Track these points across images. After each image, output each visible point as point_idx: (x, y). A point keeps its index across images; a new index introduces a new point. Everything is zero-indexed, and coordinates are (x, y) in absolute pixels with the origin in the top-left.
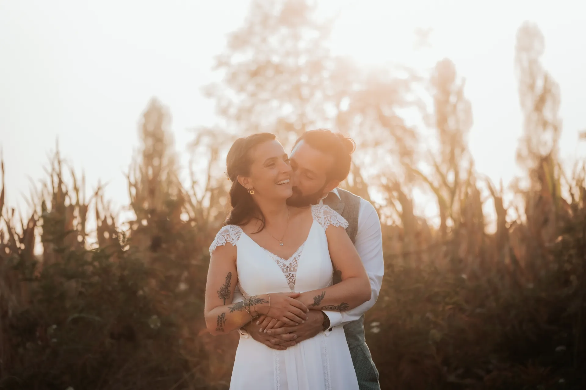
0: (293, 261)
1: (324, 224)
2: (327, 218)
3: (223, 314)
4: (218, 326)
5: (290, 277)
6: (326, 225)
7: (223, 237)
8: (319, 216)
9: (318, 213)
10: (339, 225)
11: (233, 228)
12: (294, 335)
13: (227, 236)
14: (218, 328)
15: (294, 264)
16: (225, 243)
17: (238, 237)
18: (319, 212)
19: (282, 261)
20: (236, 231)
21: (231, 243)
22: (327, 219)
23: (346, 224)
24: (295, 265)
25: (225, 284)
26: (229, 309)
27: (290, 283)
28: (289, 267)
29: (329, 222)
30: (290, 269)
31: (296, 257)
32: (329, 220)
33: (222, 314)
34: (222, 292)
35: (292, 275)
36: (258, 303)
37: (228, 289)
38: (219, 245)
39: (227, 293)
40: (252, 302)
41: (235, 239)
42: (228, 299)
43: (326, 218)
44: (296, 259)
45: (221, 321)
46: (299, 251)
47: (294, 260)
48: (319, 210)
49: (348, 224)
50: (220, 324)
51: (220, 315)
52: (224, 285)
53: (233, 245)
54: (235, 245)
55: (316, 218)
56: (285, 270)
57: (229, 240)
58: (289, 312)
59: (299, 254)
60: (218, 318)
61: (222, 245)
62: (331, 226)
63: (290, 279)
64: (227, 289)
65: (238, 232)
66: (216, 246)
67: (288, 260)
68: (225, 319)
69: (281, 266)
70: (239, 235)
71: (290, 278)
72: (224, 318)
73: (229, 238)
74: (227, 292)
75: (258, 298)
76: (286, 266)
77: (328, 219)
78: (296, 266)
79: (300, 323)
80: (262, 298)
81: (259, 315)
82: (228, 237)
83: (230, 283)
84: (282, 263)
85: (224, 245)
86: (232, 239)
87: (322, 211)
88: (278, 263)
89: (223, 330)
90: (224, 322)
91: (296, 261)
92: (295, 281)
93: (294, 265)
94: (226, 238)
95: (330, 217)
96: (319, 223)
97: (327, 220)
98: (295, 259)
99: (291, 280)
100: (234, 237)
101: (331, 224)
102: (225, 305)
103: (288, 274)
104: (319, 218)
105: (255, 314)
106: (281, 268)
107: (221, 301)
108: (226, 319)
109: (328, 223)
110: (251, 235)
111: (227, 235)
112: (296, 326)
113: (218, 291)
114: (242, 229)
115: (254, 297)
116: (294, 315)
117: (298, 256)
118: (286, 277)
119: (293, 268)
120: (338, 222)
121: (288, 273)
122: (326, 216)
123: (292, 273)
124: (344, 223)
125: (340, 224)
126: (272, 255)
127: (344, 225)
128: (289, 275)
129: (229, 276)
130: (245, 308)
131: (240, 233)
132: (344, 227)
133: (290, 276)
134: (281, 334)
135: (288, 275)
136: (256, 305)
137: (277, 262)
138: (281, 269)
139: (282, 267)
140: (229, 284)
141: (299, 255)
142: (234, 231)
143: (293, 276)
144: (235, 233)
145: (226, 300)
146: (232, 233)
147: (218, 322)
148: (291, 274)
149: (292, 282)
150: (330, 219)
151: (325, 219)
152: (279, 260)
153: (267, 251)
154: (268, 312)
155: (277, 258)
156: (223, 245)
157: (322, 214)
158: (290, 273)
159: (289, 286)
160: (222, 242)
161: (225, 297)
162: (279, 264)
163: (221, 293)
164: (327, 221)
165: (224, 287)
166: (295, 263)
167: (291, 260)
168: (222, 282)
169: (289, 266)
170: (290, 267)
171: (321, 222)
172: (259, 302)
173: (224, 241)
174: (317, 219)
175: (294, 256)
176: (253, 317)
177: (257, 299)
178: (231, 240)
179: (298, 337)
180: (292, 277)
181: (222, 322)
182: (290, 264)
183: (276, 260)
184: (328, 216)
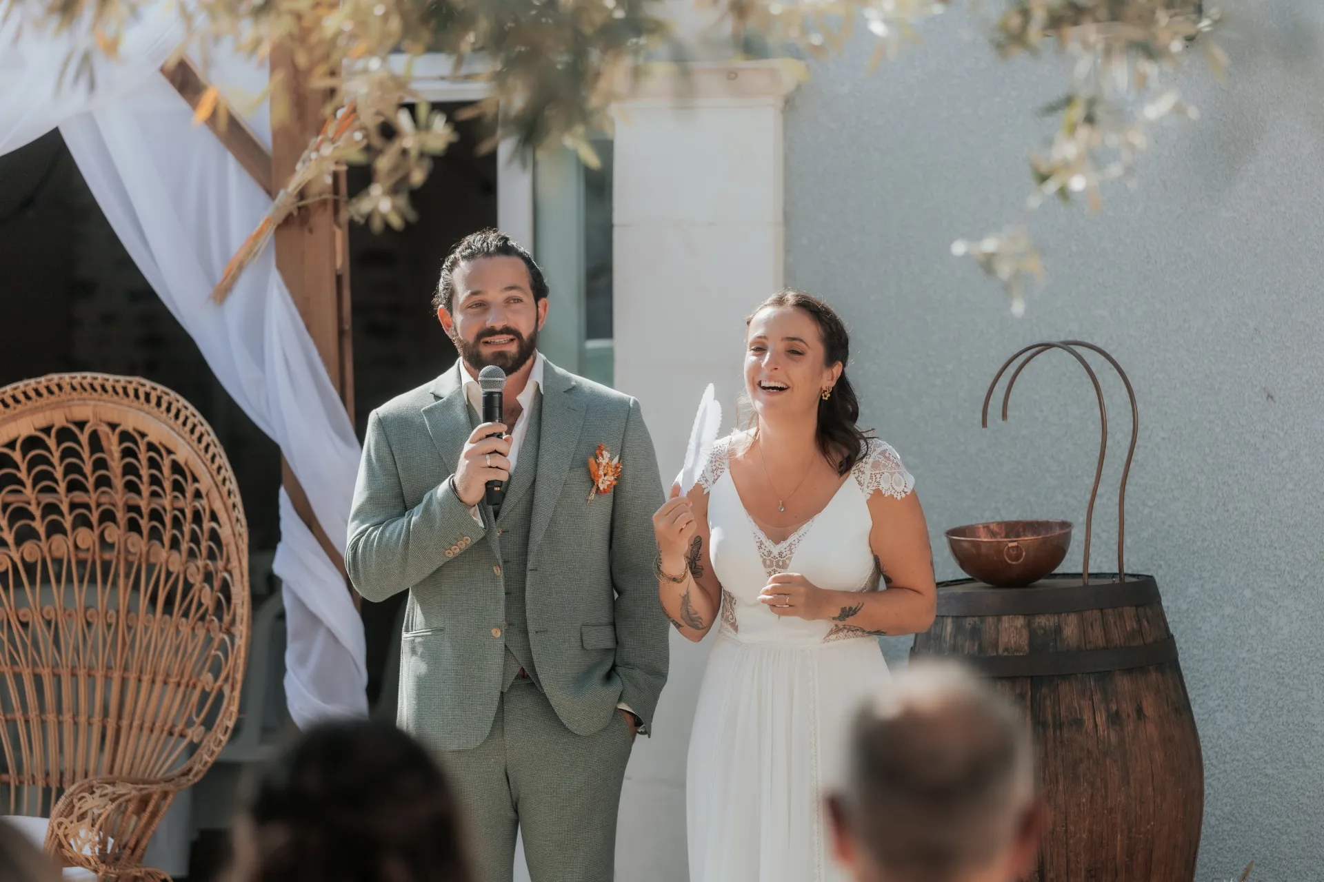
0: (786, 549)
1: (867, 487)
2: (875, 476)
6: (869, 492)
8: (862, 469)
17: (716, 477)
18: (864, 460)
19: (768, 544)
20: (717, 463)
21: (703, 486)
22: (874, 478)
24: (788, 556)
28: (777, 558)
29: (876, 484)
30: (777, 563)
31: (793, 543)
32: (878, 480)
41: (711, 481)
43: (873, 476)
44: (793, 546)
47: (789, 548)
53: (706, 491)
54: (709, 493)
55: (856, 471)
56: (768, 562)
59: (800, 536)
62: (878, 492)
65: (720, 467)
67: (779, 546)
69: (763, 553)
70: (719, 473)
76: (772, 555)
77: (876, 479)
78: (790, 559)
84: (768, 549)
86: (705, 479)
87: (871, 459)
88: (760, 547)
91: (790, 550)
93: (787, 557)
95: (881, 476)
96: (857, 483)
97: (874, 479)
98: (790, 545)
100: (709, 476)
101: (879, 490)
103: (771, 571)
104: (860, 473)
106: (762, 557)
109: (873, 487)
117: (797, 541)
118: (766, 575)
120: (891, 488)
121: (773, 569)
122: (873, 472)
123: (778, 571)
124: (901, 491)
125: (893, 491)
126: (756, 529)
127: (899, 496)
131: (721, 471)
135: (771, 574)
137: (759, 544)
138: (762, 559)
139: (764, 557)
141: (800, 538)
144: (714, 468)
148: (775, 572)
150: (880, 478)
151: (871, 478)
152: (764, 541)
153: (751, 519)
155: (763, 538)
157: (868, 466)
162: (761, 550)
164: (873, 482)
166: (789, 552)
167: (784, 545)
169: (777, 556)
170: (779, 558)
171: (862, 482)
174: (856, 475)
175: (789, 540)
182: (780, 554)
183: (759, 540)
184: (878, 472)
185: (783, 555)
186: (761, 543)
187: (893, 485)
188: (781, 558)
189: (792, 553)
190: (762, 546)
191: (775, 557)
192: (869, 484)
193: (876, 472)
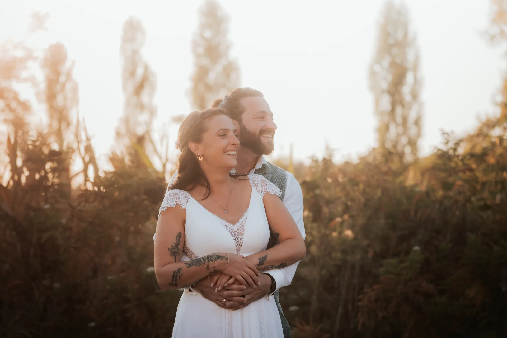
0: (240, 226)
3: (179, 269)
5: (238, 240)
6: (263, 193)
7: (173, 200)
8: (257, 184)
9: (256, 181)
10: (274, 193)
11: (181, 193)
14: (172, 282)
15: (241, 229)
16: (176, 205)
17: (187, 201)
19: (229, 225)
20: (185, 195)
21: (181, 206)
22: (264, 187)
23: (279, 193)
24: (242, 229)
26: (185, 264)
27: (237, 246)
29: (265, 190)
30: (238, 233)
31: (242, 222)
32: (266, 188)
33: (177, 269)
34: (172, 250)
35: (240, 238)
38: (169, 207)
39: (177, 251)
40: (211, 258)
41: (184, 203)
42: (178, 256)
44: (243, 224)
45: (176, 276)
46: (244, 217)
47: (241, 226)
48: (256, 178)
49: (282, 193)
50: (175, 279)
52: (174, 243)
53: (183, 208)
54: (185, 208)
55: (255, 186)
56: (233, 234)
57: (180, 203)
58: (245, 272)
60: (174, 273)
62: (268, 193)
63: (237, 243)
64: (177, 247)
65: (187, 196)
66: (167, 207)
67: (236, 225)
68: (181, 274)
69: (229, 230)
73: (179, 201)
74: (177, 249)
75: (218, 255)
76: (234, 231)
77: (265, 188)
78: (243, 231)
80: (222, 255)
84: (230, 228)
86: (181, 202)
87: (259, 180)
88: (227, 228)
89: (176, 285)
90: (180, 277)
91: (243, 226)
92: (242, 244)
93: (242, 230)
94: (176, 201)
95: (267, 186)
96: (257, 191)
98: (242, 224)
99: (238, 244)
100: (183, 200)
102: (176, 262)
104: (257, 186)
107: (173, 259)
109: (264, 191)
111: (177, 197)
113: (169, 249)
114: (190, 194)
115: (213, 254)
117: (244, 222)
118: (235, 240)
119: (241, 233)
120: (273, 191)
122: (262, 185)
124: (278, 191)
126: (221, 220)
128: (237, 238)
129: (179, 235)
130: (204, 263)
131: (189, 198)
132: (278, 195)
136: (215, 261)
137: (225, 226)
138: (230, 233)
139: (231, 232)
140: (179, 243)
141: (245, 220)
142: (183, 195)
143: (240, 239)
144: (184, 197)
145: (176, 256)
146: (181, 197)
147: (173, 277)
149: (239, 245)
151: (262, 187)
152: (227, 225)
153: (215, 216)
154: (225, 270)
155: (226, 223)
156: (173, 207)
157: (259, 182)
158: (238, 237)
159: (236, 249)
160: (173, 204)
161: (175, 254)
164: (264, 190)
165: (174, 245)
166: (242, 227)
167: (238, 225)
168: (173, 240)
169: (237, 230)
170: (238, 231)
171: (259, 190)
172: (219, 258)
175: (240, 221)
177: (216, 256)
180: (239, 241)
181: (178, 277)
182: (237, 229)
185: (240, 229)
187: (274, 189)
188: (239, 231)
189: (244, 227)
190: (227, 227)
191: (235, 231)
192: (262, 191)
193: (264, 185)
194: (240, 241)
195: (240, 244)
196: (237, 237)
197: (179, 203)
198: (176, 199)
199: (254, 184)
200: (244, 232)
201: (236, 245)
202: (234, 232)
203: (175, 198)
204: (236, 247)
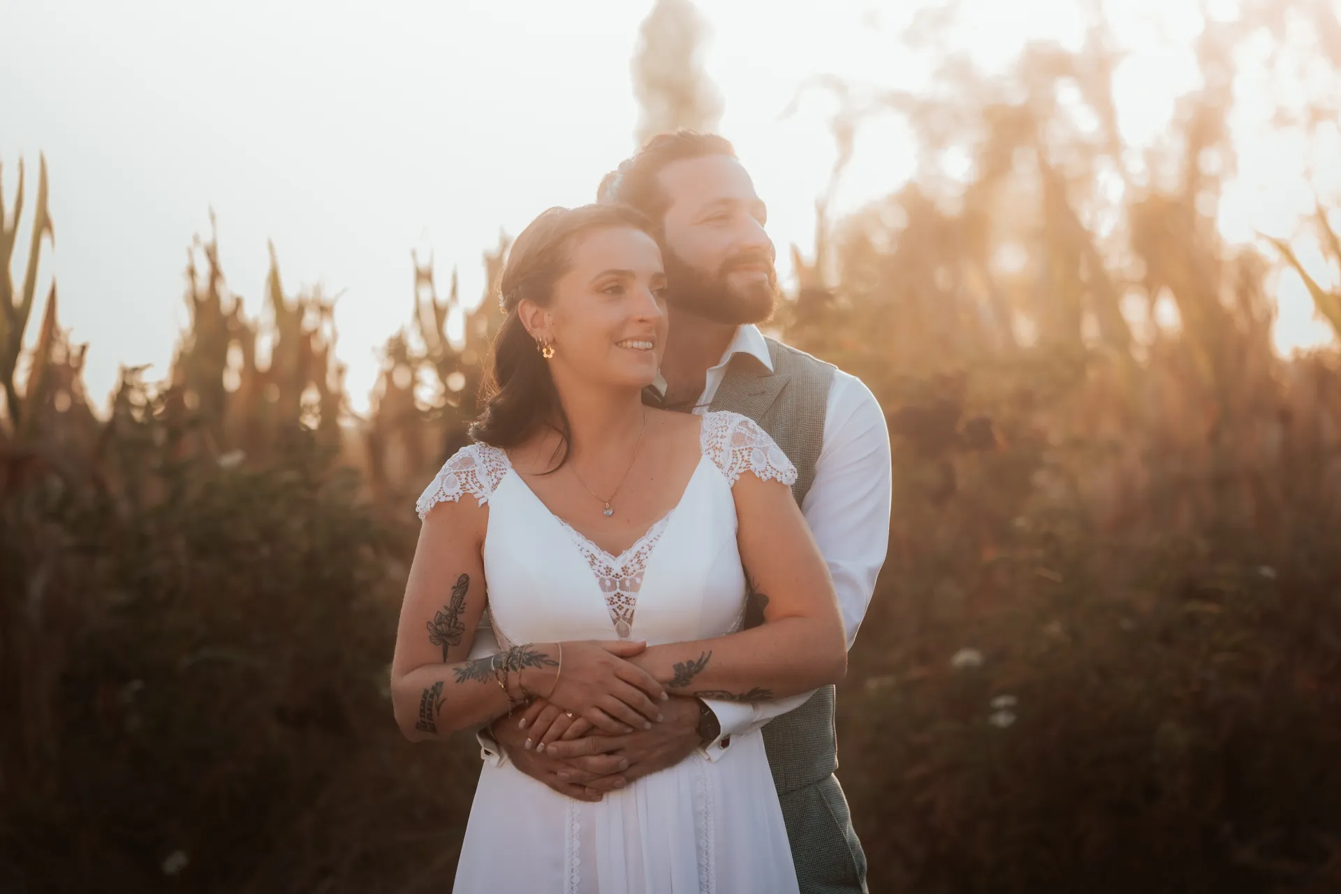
0: (631, 561)
1: (731, 469)
3: (437, 684)
4: (421, 716)
5: (620, 603)
6: (734, 472)
7: (457, 478)
8: (718, 446)
9: (717, 437)
10: (769, 476)
11: (487, 455)
12: (621, 760)
13: (467, 475)
14: (422, 722)
15: (634, 571)
16: (461, 495)
17: (495, 481)
18: (719, 435)
19: (604, 558)
20: (493, 463)
21: (476, 496)
22: (739, 456)
23: (789, 474)
24: (637, 571)
25: (448, 605)
26: (454, 672)
27: (618, 619)
28: (621, 576)
29: (744, 464)
30: (622, 583)
31: (641, 551)
32: (746, 458)
33: (434, 684)
34: (439, 627)
35: (626, 598)
36: (530, 665)
37: (456, 619)
38: (443, 499)
39: (453, 630)
40: (514, 661)
41: (487, 486)
42: (455, 645)
43: (738, 453)
44: (642, 557)
45: (430, 704)
46: (652, 534)
47: (636, 560)
48: (720, 429)
49: (796, 476)
50: (427, 712)
51: (429, 687)
52: (445, 607)
53: (481, 502)
54: (486, 503)
55: (711, 451)
56: (608, 583)
58: (612, 695)
59: (652, 541)
60: (424, 696)
61: (451, 498)
62: (748, 474)
63: (618, 610)
64: (453, 620)
65: (498, 467)
66: (437, 500)
67: (621, 558)
68: (441, 700)
69: (599, 571)
70: (499, 475)
71: (620, 608)
72: (438, 696)
73: (471, 483)
74: (452, 624)
75: (531, 652)
76: (613, 573)
77: (743, 456)
78: (641, 575)
79: (636, 729)
80: (542, 652)
81: (531, 698)
82: (469, 479)
83: (465, 604)
84: (604, 565)
85: (457, 499)
86: (478, 485)
87: (730, 432)
88: (592, 563)
89: (433, 729)
90: (438, 708)
91: (639, 562)
92: (632, 614)
93: (635, 574)
94: (464, 481)
95: (750, 452)
96: (715, 465)
97: (740, 458)
98: (638, 555)
99: (621, 613)
100: (483, 479)
101: (750, 471)
102: (445, 661)
103: (615, 595)
104: (717, 452)
105: (518, 695)
106: (597, 576)
107: (435, 652)
108: (444, 700)
109: (740, 468)
110: (530, 479)
111: (468, 472)
112: (625, 734)
113: (429, 623)
114: (511, 460)
115: (522, 647)
116: (623, 705)
117: (646, 549)
118: (609, 602)
119: (631, 580)
120: (769, 468)
121: (615, 592)
122: (737, 448)
123: (626, 594)
124: (786, 470)
125: (774, 473)
126: (580, 539)
127: (783, 476)
128: (619, 597)
129: (463, 584)
130: (497, 674)
131: (502, 472)
132: (785, 482)
133: (619, 600)
134: (583, 755)
135: (616, 599)
136: (523, 670)
137: (589, 559)
138: (598, 580)
139: (602, 576)
140: (462, 606)
141: (650, 544)
142: (488, 464)
143: (628, 600)
144: (491, 469)
145: (449, 646)
146: (481, 467)
147: (422, 705)
148: (622, 595)
149: (623, 617)
150: (749, 455)
151: (735, 456)
152: (596, 555)
153: (567, 527)
154: (552, 693)
155: (592, 548)
156: (453, 501)
157: (727, 441)
158: (622, 592)
159: (614, 628)
160: (453, 492)
161: (445, 638)
162: (596, 567)
163: (436, 628)
164: (740, 462)
165: (446, 612)
166: (637, 566)
167: (627, 556)
168: (442, 598)
169: (621, 573)
170: (624, 576)
171: (722, 462)
172: (532, 662)
173: (457, 488)
174: (712, 454)
175: (637, 547)
176: (513, 700)
177: (528, 654)
178: (476, 489)
179: (631, 765)
180: (623, 605)
181: (434, 708)
182: (624, 569)
183: (589, 554)
184: (744, 448)
185: (630, 571)
186: (593, 557)
187: (771, 463)
188: (626, 577)
189: (642, 565)
190: (595, 561)
191: (617, 574)
192: (733, 466)
193: (741, 448)
194: (626, 606)
195: (625, 615)
196: (618, 593)
197: (472, 488)
198: (463, 476)
199: (711, 445)
200: (642, 580)
201: (615, 616)
202: (611, 577)
203: (461, 472)
204: (615, 622)
